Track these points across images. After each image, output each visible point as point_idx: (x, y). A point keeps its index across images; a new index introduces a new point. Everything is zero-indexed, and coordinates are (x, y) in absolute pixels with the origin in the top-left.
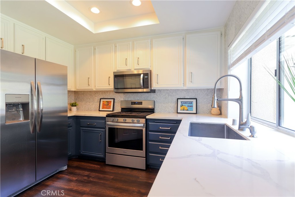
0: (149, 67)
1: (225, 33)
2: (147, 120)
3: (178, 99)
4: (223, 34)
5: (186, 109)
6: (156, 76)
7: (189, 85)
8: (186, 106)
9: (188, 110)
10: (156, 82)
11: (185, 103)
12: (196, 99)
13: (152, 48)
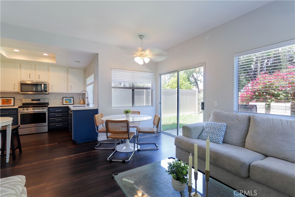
0: (47, 81)
1: (86, 71)
2: (48, 107)
3: (63, 98)
4: (85, 71)
5: (68, 102)
6: (52, 86)
7: (70, 91)
8: (68, 101)
9: (69, 103)
10: (51, 88)
11: (67, 99)
12: (73, 98)
13: (48, 70)
